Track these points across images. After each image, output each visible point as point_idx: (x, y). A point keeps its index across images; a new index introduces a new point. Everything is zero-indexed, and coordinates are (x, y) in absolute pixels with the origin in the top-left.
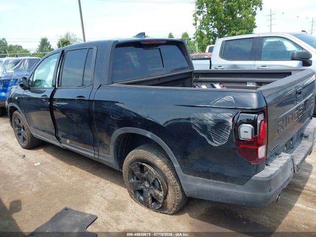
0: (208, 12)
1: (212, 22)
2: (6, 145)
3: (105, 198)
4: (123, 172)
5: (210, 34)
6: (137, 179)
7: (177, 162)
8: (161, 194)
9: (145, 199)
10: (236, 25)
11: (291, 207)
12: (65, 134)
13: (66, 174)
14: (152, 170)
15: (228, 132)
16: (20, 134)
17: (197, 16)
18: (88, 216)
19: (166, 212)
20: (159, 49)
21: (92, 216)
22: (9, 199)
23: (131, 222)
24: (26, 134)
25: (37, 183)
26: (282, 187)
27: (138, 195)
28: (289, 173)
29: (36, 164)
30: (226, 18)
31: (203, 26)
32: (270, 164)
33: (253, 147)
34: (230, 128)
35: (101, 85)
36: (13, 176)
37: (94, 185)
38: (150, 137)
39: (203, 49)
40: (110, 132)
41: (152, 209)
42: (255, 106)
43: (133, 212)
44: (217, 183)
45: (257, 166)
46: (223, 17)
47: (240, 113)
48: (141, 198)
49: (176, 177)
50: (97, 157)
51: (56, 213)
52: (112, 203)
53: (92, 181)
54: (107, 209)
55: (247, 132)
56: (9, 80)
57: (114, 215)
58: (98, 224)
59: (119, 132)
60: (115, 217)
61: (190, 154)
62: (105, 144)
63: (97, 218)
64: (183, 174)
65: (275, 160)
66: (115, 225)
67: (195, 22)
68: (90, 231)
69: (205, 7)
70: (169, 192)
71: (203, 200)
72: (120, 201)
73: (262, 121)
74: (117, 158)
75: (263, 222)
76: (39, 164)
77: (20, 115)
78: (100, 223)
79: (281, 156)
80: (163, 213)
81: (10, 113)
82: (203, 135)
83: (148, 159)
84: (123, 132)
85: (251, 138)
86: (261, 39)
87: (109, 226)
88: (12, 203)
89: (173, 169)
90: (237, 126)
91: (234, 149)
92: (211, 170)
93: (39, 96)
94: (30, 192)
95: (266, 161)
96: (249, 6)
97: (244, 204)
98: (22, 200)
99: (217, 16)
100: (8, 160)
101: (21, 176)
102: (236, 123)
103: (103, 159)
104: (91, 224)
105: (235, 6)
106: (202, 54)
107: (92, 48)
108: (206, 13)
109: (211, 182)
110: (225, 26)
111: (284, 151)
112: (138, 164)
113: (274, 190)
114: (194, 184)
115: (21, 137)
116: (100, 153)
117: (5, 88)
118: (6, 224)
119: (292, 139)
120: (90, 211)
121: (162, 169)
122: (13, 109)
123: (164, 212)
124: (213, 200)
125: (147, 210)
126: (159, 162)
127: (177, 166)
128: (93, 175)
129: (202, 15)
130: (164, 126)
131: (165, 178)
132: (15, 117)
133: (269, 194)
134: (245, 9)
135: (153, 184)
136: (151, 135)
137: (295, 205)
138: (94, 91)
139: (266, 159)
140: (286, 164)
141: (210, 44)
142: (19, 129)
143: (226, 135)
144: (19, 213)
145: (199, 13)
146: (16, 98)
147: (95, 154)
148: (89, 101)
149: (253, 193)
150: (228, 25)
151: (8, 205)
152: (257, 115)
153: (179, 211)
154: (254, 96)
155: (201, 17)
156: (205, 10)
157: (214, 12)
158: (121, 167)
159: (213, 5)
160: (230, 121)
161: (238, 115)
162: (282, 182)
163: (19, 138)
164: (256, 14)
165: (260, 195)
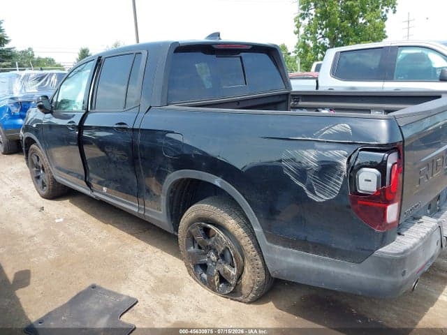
0: (316, 16)
1: (323, 29)
2: (18, 193)
3: (151, 273)
4: (180, 237)
5: (318, 47)
6: (200, 248)
7: (259, 224)
8: (233, 272)
9: (210, 277)
10: (357, 34)
11: (433, 301)
12: (102, 180)
13: (99, 237)
14: (221, 234)
15: (339, 179)
16: (38, 177)
17: (301, 20)
18: (124, 298)
19: (241, 298)
20: (241, 58)
21: (130, 299)
22: (13, 268)
23: (186, 310)
24: (46, 177)
25: (56, 248)
26: (421, 269)
27: (200, 271)
28: (434, 249)
29: (57, 221)
30: (342, 24)
31: (309, 36)
32: (405, 233)
33: (379, 205)
34: (344, 174)
35: (150, 107)
36: (23, 236)
37: (136, 254)
38: (219, 185)
39: (307, 67)
40: (161, 176)
41: (220, 293)
42: (384, 140)
43: (191, 296)
44: (318, 258)
45: (384, 235)
46: (338, 23)
47: (361, 150)
48: (205, 276)
49: (255, 247)
50: (143, 213)
51: (79, 292)
52: (161, 281)
53: (135, 247)
54: (153, 290)
55: (370, 181)
56: (29, 102)
57: (163, 298)
58: (139, 311)
59: (174, 176)
60: (164, 302)
61: (278, 212)
62: (155, 195)
63: (137, 302)
64: (267, 243)
65: (412, 228)
66: (162, 314)
67: (296, 29)
68: (125, 321)
69: (313, 7)
70: (246, 269)
71: (296, 283)
72: (172, 279)
73: (394, 164)
74: (172, 215)
75: (387, 322)
76: (61, 220)
77: (39, 150)
78: (140, 310)
79: (422, 222)
80: (236, 300)
81: (25, 148)
82: (300, 184)
83: (216, 219)
84: (180, 177)
85: (375, 190)
86: (395, 49)
87: (153, 314)
88: (17, 274)
89: (252, 234)
90: (354, 170)
91: (349, 207)
92: (311, 238)
93: (65, 122)
94: (45, 259)
95: (399, 228)
96: (377, 7)
97: (360, 293)
98: (32, 271)
99: (329, 21)
100: (20, 213)
101: (35, 236)
102: (353, 167)
103: (150, 216)
104: (127, 310)
105: (356, 6)
106: (306, 73)
107: (140, 53)
108: (313, 17)
109: (309, 256)
110: (340, 36)
111: (427, 215)
112: (200, 225)
113: (410, 274)
114: (283, 259)
115: (40, 181)
116: (146, 208)
117: (22, 113)
118: (6, 304)
119: (439, 197)
120: (127, 291)
121: (236, 233)
122: (30, 141)
123: (237, 298)
124: (312, 284)
125: (212, 294)
126: (232, 223)
127: (258, 230)
128: (137, 240)
129: (307, 19)
130: (243, 170)
131: (240, 248)
132: (33, 153)
133: (401, 279)
134: (372, 11)
135: (223, 256)
136: (221, 183)
137: (440, 298)
138: (141, 115)
139: (399, 225)
140: (430, 234)
141: (318, 60)
142: (37, 170)
143: (336, 185)
144: (26, 289)
145: (303, 16)
146: (34, 126)
147: (139, 208)
148: (133, 130)
149: (375, 277)
150: (345, 34)
151: (11, 277)
152: (387, 155)
153: (259, 299)
154: (384, 125)
155: (306, 22)
156: (312, 11)
157: (325, 15)
158: (176, 229)
159: (324, 5)
160: (344, 163)
161: (356, 154)
162: (422, 263)
163: (38, 183)
164: (386, 19)
165: (387, 280)
